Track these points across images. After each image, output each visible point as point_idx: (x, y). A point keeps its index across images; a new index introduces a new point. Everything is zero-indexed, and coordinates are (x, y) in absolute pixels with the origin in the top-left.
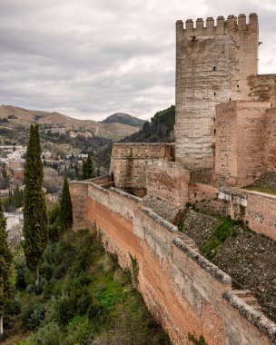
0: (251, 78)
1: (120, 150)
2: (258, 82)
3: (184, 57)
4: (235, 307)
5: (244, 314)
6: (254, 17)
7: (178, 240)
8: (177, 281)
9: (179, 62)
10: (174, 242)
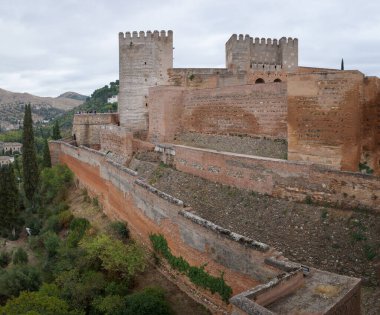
0: (169, 70)
1: (80, 119)
2: (174, 73)
3: (124, 55)
4: (188, 218)
5: (195, 222)
6: (170, 32)
7: (139, 181)
8: (139, 206)
9: (121, 58)
10: (136, 183)
